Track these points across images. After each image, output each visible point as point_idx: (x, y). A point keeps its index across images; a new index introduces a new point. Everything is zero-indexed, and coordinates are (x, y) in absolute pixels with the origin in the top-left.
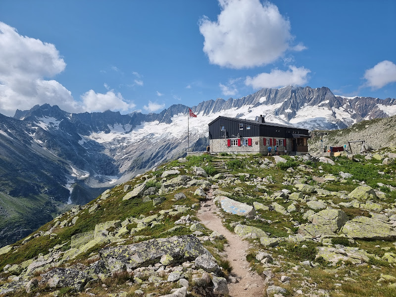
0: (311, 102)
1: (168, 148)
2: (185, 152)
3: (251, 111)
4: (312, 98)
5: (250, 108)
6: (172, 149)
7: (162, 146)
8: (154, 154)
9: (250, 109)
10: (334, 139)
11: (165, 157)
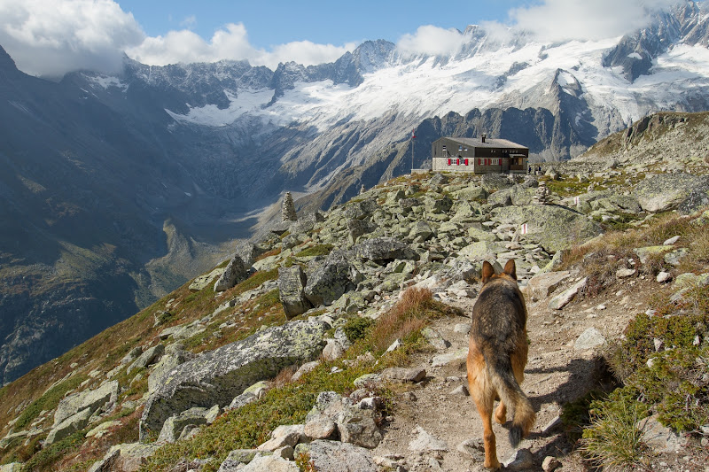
0: (688, 36)
1: (353, 142)
2: (392, 150)
3: (545, 57)
4: (692, 26)
5: (543, 48)
6: (362, 144)
7: (341, 137)
8: (323, 154)
9: (544, 52)
10: (696, 132)
11: (348, 162)
